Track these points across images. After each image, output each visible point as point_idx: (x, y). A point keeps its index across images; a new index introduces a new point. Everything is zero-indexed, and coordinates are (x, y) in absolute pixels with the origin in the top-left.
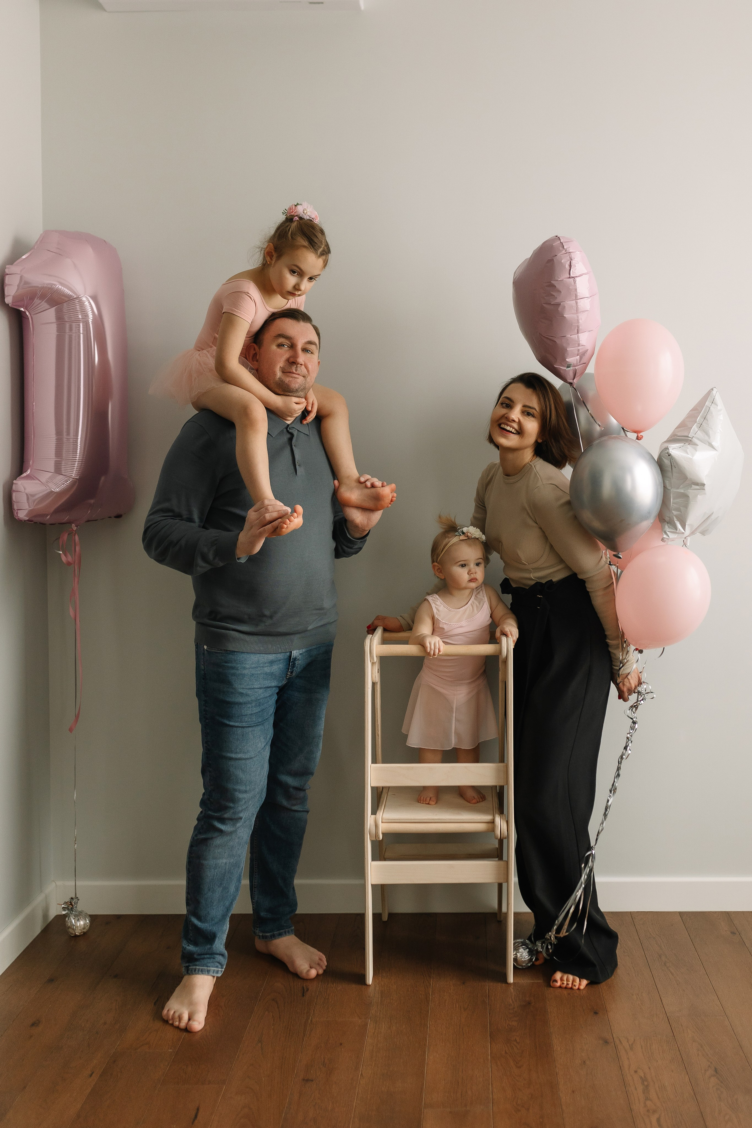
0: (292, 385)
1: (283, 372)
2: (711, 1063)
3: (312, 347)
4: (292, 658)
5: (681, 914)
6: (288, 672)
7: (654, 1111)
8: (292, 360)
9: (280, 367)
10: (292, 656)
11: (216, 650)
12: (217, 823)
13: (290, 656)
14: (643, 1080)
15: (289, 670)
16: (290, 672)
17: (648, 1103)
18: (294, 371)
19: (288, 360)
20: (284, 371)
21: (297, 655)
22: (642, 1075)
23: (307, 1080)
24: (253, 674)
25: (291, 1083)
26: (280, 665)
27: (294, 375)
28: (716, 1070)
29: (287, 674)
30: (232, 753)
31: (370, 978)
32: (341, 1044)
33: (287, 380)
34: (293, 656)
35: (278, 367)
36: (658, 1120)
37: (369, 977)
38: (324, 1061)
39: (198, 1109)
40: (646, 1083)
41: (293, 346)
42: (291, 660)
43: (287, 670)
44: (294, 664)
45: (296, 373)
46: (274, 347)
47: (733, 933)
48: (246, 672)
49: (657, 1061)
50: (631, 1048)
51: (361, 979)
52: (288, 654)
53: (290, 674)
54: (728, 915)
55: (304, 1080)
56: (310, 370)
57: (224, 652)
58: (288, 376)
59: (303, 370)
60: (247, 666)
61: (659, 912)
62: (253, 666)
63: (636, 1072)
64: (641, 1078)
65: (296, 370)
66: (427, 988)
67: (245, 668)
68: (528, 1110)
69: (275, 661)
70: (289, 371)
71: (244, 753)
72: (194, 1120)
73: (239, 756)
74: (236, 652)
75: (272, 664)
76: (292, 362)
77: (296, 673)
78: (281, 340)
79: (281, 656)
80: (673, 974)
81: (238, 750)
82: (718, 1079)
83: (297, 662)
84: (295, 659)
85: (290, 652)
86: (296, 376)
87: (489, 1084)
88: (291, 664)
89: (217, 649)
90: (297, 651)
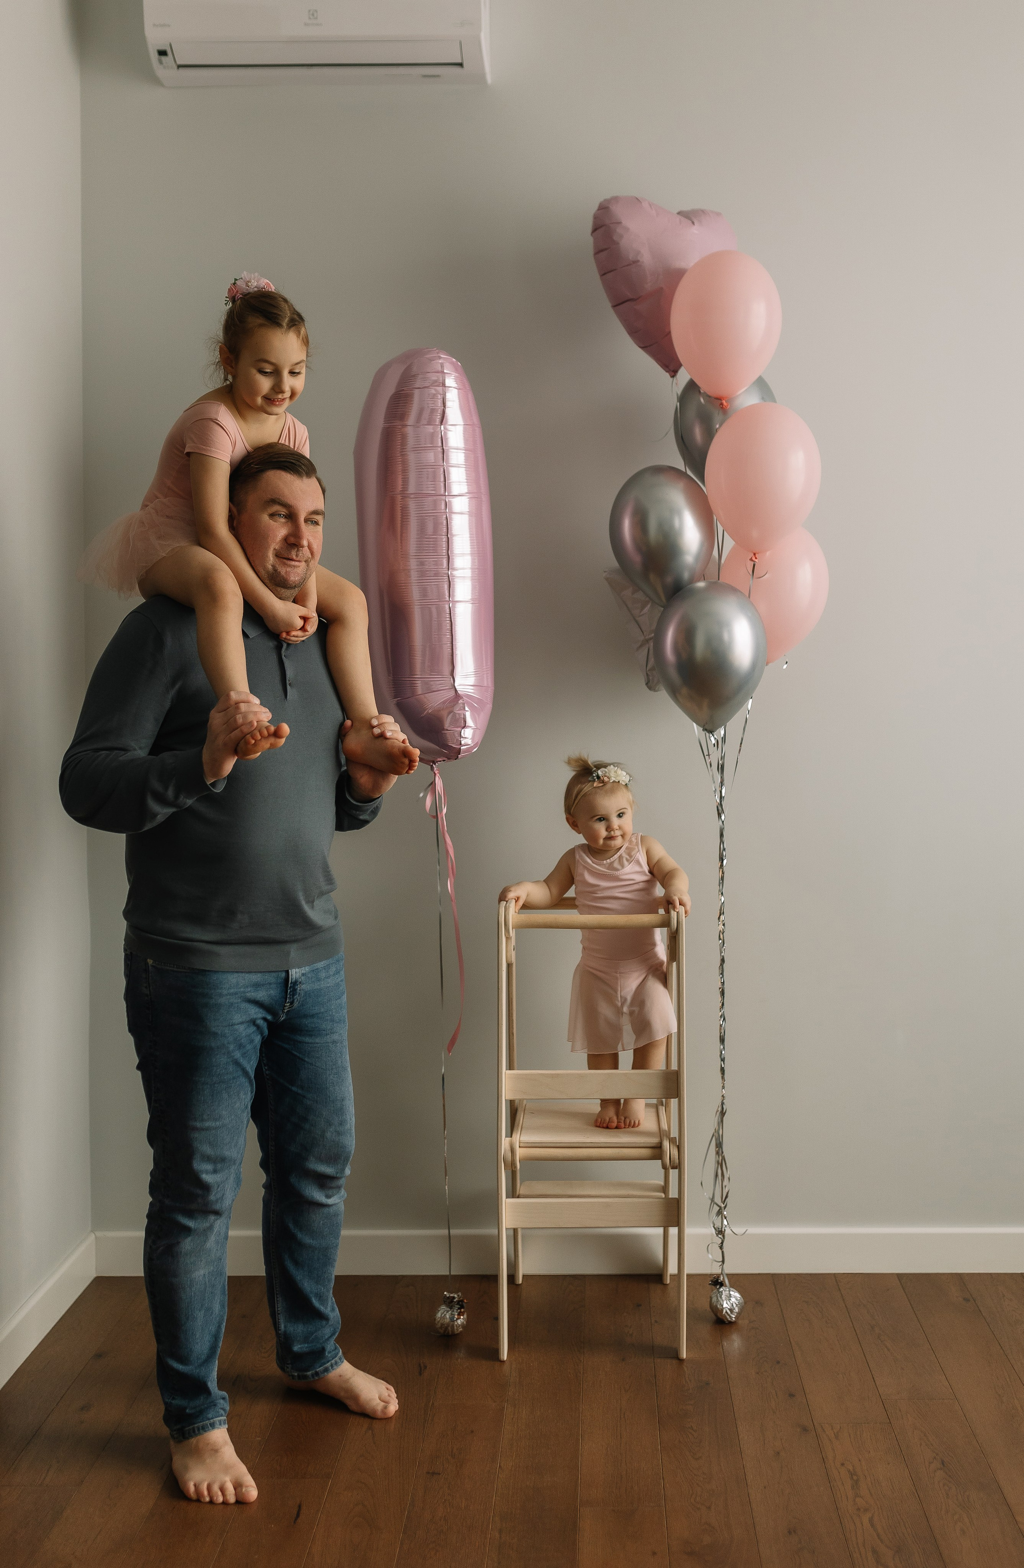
0: (292, 578)
1: (276, 556)
2: (937, 1455)
3: (319, 518)
4: (290, 982)
5: (900, 1276)
6: (285, 1003)
7: (866, 1510)
8: (292, 540)
9: (275, 549)
10: (290, 979)
11: (174, 967)
12: (181, 1218)
13: (287, 979)
14: (852, 1474)
15: (287, 1001)
16: (288, 1003)
17: (858, 1500)
18: (294, 557)
19: (286, 539)
20: (278, 555)
21: (297, 976)
22: (851, 1468)
23: (433, 1473)
24: (232, 1004)
25: (413, 1476)
26: (272, 992)
27: (293, 563)
28: (943, 1463)
29: (285, 1006)
30: (196, 1121)
31: (505, 1354)
32: (472, 1432)
33: (282, 570)
34: (292, 979)
35: (272, 549)
36: (871, 1520)
37: (503, 1351)
38: (452, 1451)
39: (300, 1507)
40: (855, 1478)
41: (291, 516)
42: (290, 986)
43: (284, 1000)
44: (294, 991)
45: (297, 559)
46: (265, 518)
47: (966, 1300)
48: (222, 1000)
49: (870, 1452)
50: (837, 1437)
51: (494, 1354)
52: (283, 975)
53: (290, 1005)
54: (960, 1279)
55: (428, 1473)
56: (315, 551)
57: (189, 971)
58: (285, 564)
59: (306, 551)
60: (225, 992)
61: (871, 1274)
62: (232, 991)
63: (843, 1464)
64: (849, 1471)
65: (297, 556)
66: (578, 1365)
67: (221, 995)
68: (709, 1508)
69: (263, 985)
70: (286, 556)
71: (216, 1120)
72: (296, 1519)
73: (207, 1124)
74: (208, 971)
75: (257, 988)
76: (293, 542)
77: (299, 1003)
78: (276, 508)
79: (271, 978)
80: (888, 1350)
81: (205, 1117)
82: (946, 1473)
83: (298, 988)
84: (295, 983)
85: (285, 971)
86: (297, 563)
87: (660, 1479)
88: (289, 991)
89: (176, 966)
90: (297, 970)
